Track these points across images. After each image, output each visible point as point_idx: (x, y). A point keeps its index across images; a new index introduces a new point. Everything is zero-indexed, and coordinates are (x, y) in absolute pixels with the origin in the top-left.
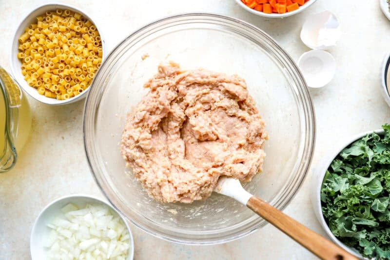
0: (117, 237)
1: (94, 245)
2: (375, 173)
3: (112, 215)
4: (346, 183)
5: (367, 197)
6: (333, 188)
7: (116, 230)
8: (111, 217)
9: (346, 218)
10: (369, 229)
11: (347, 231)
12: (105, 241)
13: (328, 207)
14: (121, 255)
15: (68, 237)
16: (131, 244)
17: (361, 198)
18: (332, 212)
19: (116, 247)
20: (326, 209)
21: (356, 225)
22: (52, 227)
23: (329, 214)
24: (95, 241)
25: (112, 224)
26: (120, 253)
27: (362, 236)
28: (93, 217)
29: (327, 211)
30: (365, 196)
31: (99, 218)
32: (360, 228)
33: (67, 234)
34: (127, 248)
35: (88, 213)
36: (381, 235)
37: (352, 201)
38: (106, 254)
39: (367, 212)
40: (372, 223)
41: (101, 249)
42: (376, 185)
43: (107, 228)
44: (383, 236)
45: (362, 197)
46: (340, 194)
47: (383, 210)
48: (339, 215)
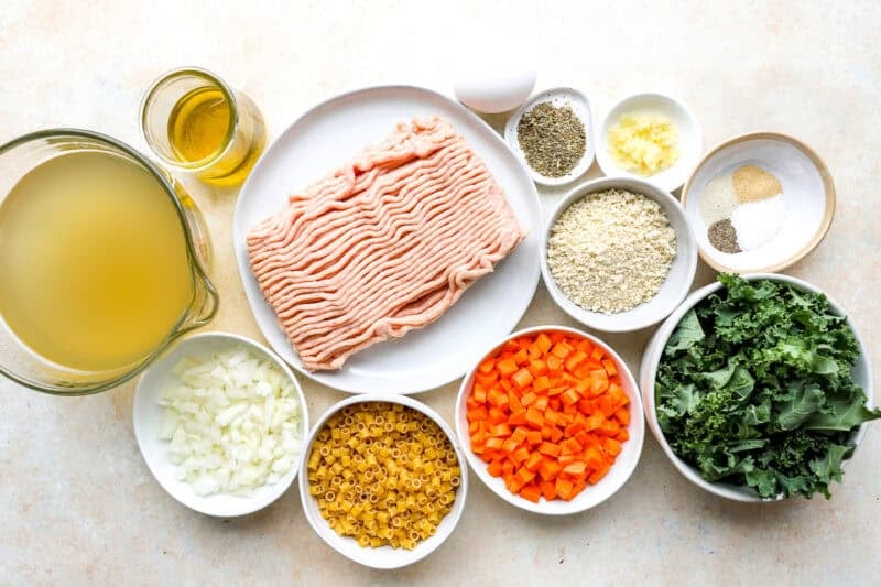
0: (273, 392)
1: (240, 414)
2: (733, 359)
3: (255, 357)
4: (693, 392)
5: (733, 408)
6: (675, 409)
7: (270, 382)
8: (256, 361)
9: (714, 449)
10: (756, 453)
11: (719, 470)
12: (256, 403)
13: (680, 441)
14: (288, 421)
15: (193, 411)
16: (298, 399)
17: (724, 413)
18: (687, 448)
19: (276, 410)
20: (676, 445)
21: (735, 454)
22: (164, 403)
23: (684, 451)
24: (241, 407)
25: (261, 373)
26: (286, 418)
27: (748, 468)
28: (226, 368)
29: (679, 447)
30: (730, 406)
31: (235, 368)
32: (741, 456)
33: (193, 408)
34: (294, 406)
35: (215, 366)
36: (780, 455)
37: (712, 424)
38: (263, 425)
39: (743, 431)
40: (757, 444)
41: (253, 419)
42: (743, 379)
43: (254, 381)
44: (783, 454)
45: (725, 410)
46: (690, 417)
47: (767, 419)
48: (702, 449)
